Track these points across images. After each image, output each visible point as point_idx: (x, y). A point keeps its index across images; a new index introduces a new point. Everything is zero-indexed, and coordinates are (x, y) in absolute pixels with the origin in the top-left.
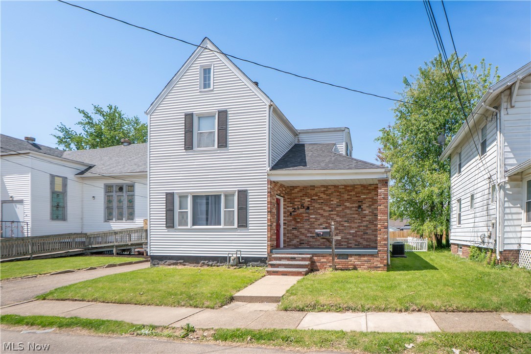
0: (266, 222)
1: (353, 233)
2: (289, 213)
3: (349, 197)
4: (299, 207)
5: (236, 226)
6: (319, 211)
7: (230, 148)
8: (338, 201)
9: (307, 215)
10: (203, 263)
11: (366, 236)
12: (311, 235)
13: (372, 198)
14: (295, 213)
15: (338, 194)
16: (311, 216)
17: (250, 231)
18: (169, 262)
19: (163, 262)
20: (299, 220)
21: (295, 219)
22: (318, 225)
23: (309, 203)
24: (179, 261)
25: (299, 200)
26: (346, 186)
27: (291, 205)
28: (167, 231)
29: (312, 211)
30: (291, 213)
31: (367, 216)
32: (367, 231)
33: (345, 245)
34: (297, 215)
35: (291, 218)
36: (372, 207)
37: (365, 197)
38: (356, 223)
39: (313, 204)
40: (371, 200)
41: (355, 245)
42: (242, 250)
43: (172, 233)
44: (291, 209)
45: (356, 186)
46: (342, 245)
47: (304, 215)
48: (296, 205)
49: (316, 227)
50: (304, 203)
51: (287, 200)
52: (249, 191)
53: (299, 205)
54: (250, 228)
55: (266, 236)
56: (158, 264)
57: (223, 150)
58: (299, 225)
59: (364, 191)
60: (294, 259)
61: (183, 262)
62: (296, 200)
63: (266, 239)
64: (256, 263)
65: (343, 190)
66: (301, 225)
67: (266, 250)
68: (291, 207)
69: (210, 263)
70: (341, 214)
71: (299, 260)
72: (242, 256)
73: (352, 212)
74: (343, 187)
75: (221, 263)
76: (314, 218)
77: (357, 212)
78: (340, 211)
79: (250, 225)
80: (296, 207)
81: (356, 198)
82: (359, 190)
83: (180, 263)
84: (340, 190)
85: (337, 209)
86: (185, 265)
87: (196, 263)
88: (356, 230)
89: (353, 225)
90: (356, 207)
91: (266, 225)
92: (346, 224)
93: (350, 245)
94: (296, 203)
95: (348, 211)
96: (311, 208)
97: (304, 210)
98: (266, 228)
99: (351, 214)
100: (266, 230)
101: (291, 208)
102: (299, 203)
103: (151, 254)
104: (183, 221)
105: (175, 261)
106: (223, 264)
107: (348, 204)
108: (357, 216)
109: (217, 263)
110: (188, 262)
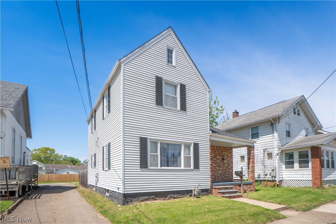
0: (209, 165)
1: (220, 173)
3: (218, 153)
5: (192, 167)
7: (188, 112)
8: (214, 154)
10: (170, 196)
11: (225, 175)
13: (227, 154)
15: (214, 151)
17: (200, 171)
18: (141, 198)
19: (136, 199)
24: (151, 197)
26: (217, 147)
28: (140, 171)
31: (226, 164)
32: (226, 172)
33: (217, 180)
36: (228, 159)
37: (224, 153)
38: (221, 167)
40: (226, 155)
41: (222, 180)
42: (201, 184)
43: (145, 173)
45: (221, 147)
46: (216, 180)
52: (199, 145)
54: (200, 169)
55: (209, 175)
56: (131, 201)
57: (183, 112)
59: (224, 151)
60: (227, 188)
61: (155, 197)
63: (209, 177)
64: (203, 193)
65: (216, 149)
67: (210, 184)
69: (176, 196)
70: (215, 162)
71: (229, 189)
72: (201, 188)
73: (220, 162)
74: (216, 147)
75: (182, 195)
77: (222, 162)
78: (215, 160)
79: (200, 167)
81: (221, 154)
82: (222, 149)
83: (152, 198)
84: (215, 149)
85: (214, 159)
86: (155, 200)
87: (164, 197)
88: (222, 171)
89: (221, 169)
90: (221, 159)
91: (209, 167)
92: (218, 168)
93: (220, 180)
95: (218, 161)
98: (209, 169)
99: (219, 162)
100: (209, 171)
103: (126, 192)
104: (154, 162)
105: (147, 197)
106: (184, 196)
107: (218, 157)
108: (221, 164)
109: (180, 195)
110: (158, 197)
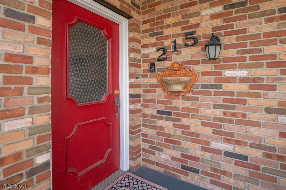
2: (147, 66)
4: (180, 41)
6: (268, 50)
9: (209, 68)
12: (229, 147)
14: (166, 64)
16: (229, 73)
20: (178, 88)
21: (164, 85)
22: (269, 110)
23: (219, 22)
25: (179, 18)
27: (153, 40)
29: (233, 53)
30: (152, 65)
34: (172, 69)
35: (154, 81)
39: (237, 25)
44: (152, 53)
47: (199, 68)
48: (168, 37)
49: (252, 116)
50: (197, 25)
51: (143, 27)
53: (178, 35)
58: (179, 103)
62: (168, 21)
66: (188, 104)
68: (153, 45)
76: (243, 80)
80: (168, 43)
94: (167, 32)
96: (225, 40)
97: (197, 49)
101: (154, 49)
102: (178, 30)
